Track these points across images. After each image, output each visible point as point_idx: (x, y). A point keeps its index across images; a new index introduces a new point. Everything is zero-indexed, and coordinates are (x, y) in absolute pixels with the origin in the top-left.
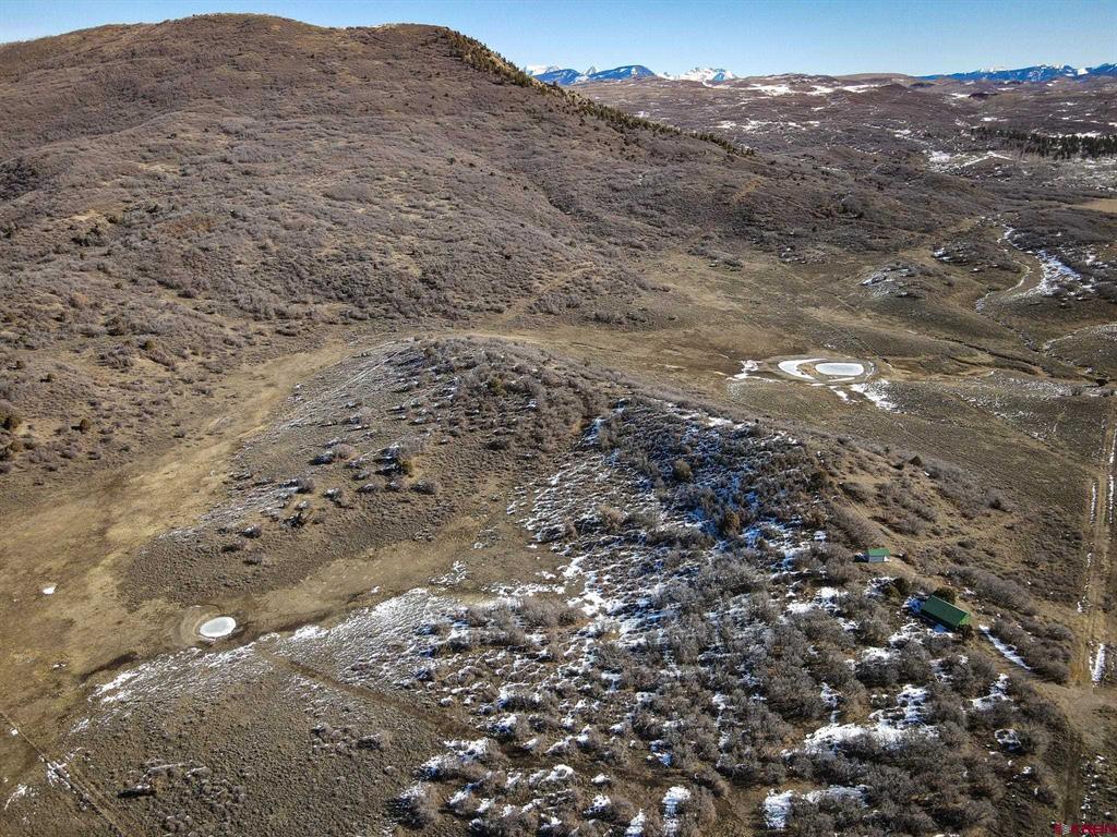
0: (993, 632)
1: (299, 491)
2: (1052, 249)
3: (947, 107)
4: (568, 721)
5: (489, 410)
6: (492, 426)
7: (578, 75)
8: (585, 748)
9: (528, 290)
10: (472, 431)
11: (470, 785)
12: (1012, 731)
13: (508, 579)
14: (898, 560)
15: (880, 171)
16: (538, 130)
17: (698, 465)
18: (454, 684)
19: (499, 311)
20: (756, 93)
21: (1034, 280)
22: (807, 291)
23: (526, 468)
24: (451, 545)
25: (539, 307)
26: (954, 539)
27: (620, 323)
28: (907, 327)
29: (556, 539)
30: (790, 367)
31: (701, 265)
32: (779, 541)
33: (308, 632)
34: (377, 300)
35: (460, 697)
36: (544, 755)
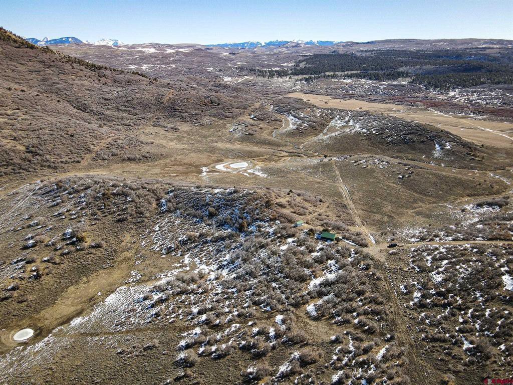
0: (343, 238)
1: (27, 263)
2: (288, 112)
3: (221, 58)
4: (227, 310)
5: (109, 206)
6: (114, 212)
7: (39, 41)
8: (239, 316)
9: (89, 151)
10: (105, 216)
11: (203, 344)
12: (362, 264)
13: (161, 271)
14: (306, 224)
15: (212, 85)
16: (50, 71)
17: (218, 208)
18: (171, 314)
19: (78, 162)
20: (141, 52)
21: (287, 124)
22: (210, 136)
23: (140, 227)
24: (124, 266)
25: (98, 158)
26: (316, 214)
27: (140, 160)
28: (253, 146)
29: (172, 251)
30: (220, 167)
31: (161, 131)
32: (264, 227)
33: (77, 321)
34: (4, 165)
35: (177, 317)
36: (226, 323)
